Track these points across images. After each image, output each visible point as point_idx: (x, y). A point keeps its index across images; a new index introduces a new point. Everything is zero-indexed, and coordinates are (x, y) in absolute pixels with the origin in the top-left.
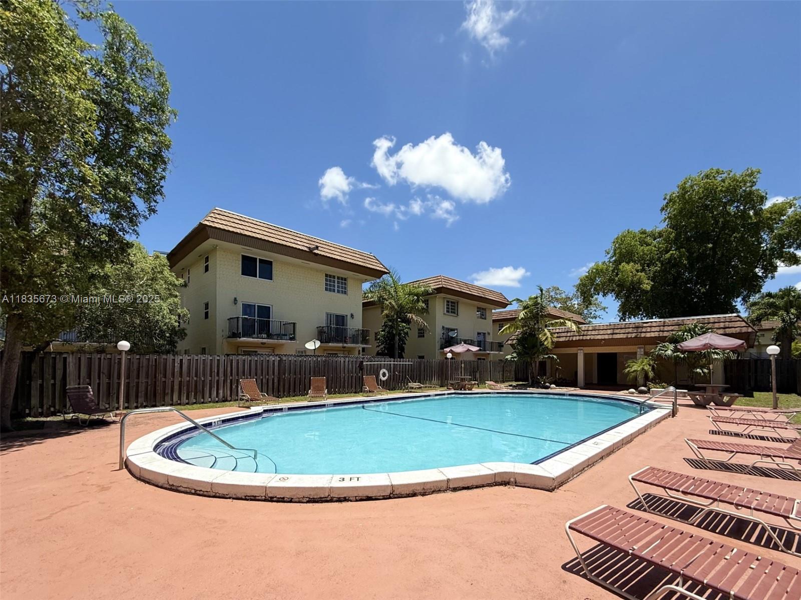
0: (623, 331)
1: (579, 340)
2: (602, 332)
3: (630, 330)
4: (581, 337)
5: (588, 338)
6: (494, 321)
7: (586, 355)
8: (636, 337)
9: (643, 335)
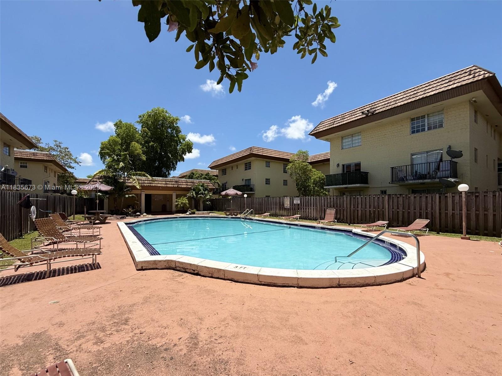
0: (170, 183)
1: (148, 186)
2: (160, 182)
3: (174, 183)
4: (149, 184)
5: (154, 185)
6: (16, 159)
7: (146, 195)
8: (177, 187)
9: (180, 186)
